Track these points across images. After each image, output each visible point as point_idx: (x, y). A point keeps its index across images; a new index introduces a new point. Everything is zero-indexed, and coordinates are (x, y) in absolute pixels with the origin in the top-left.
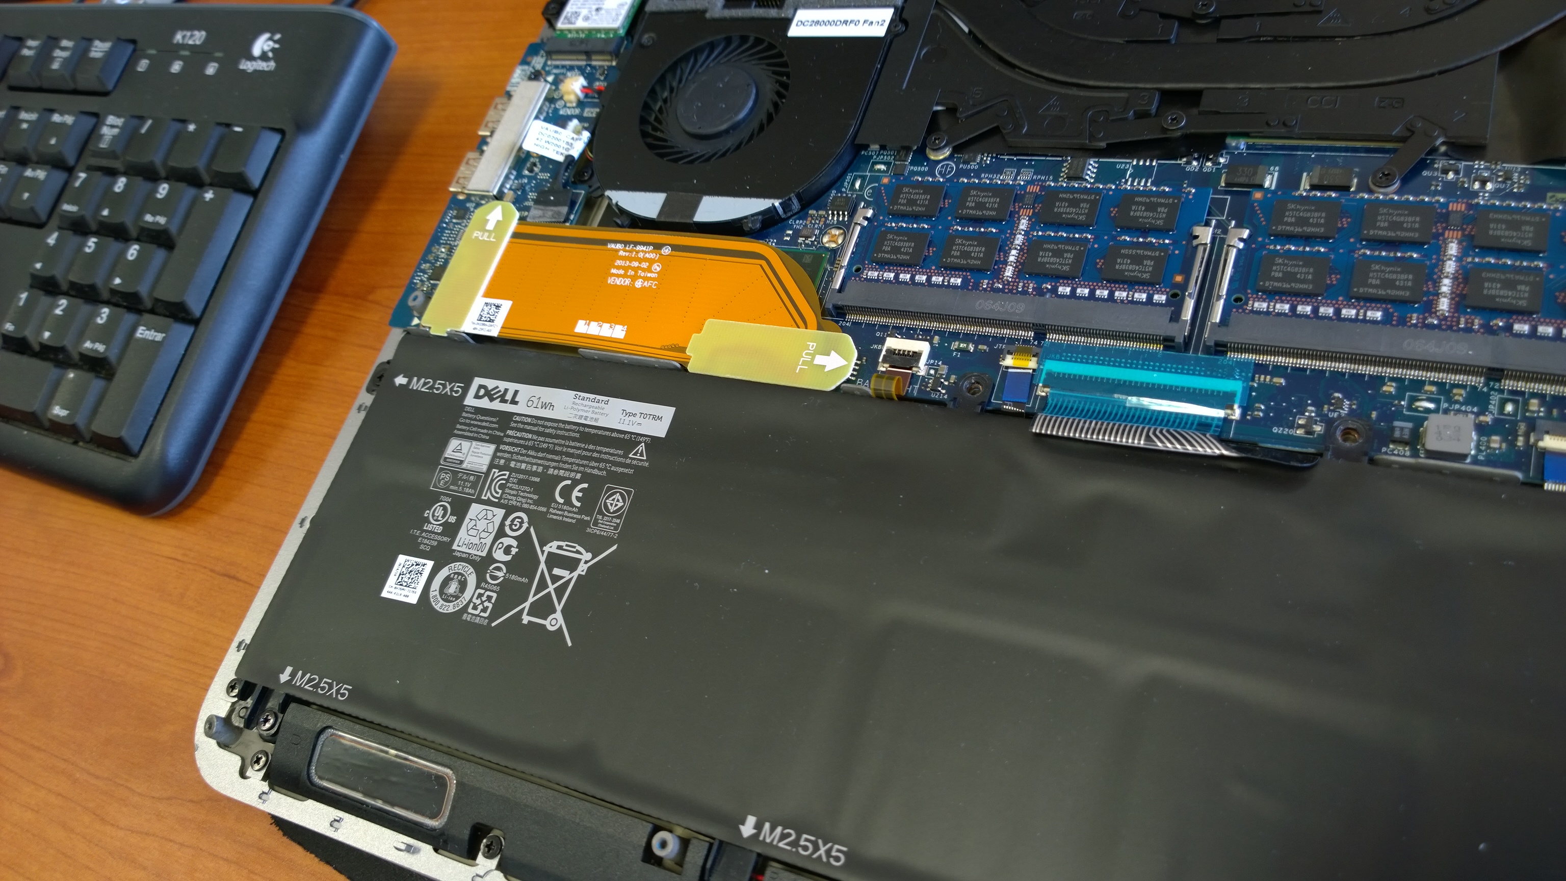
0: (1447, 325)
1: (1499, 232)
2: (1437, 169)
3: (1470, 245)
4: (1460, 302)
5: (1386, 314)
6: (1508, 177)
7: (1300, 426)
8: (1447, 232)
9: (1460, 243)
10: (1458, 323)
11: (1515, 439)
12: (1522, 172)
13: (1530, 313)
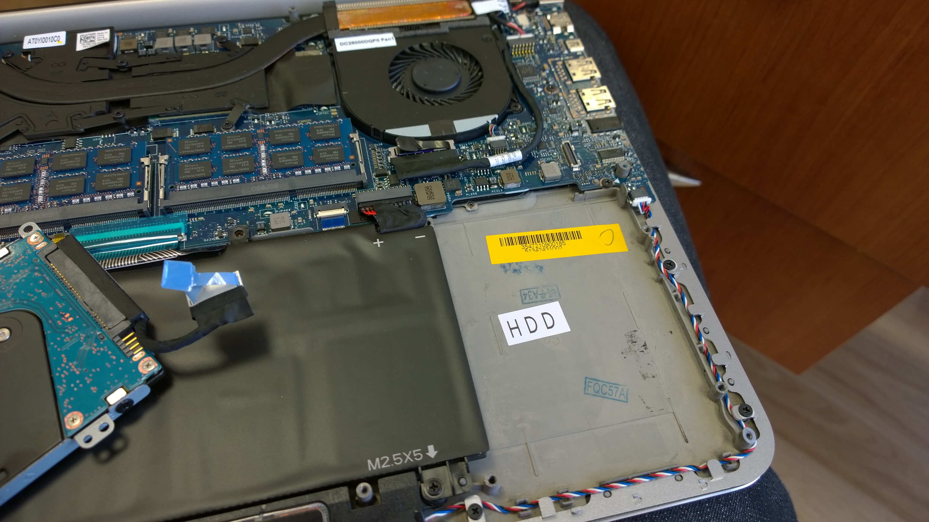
0: (268, 178)
1: (280, 138)
2: (250, 119)
3: (269, 145)
4: (271, 169)
5: (241, 179)
6: (280, 118)
7: (216, 236)
8: (259, 142)
9: (265, 145)
10: (273, 176)
11: (308, 217)
12: (286, 115)
13: (301, 167)
